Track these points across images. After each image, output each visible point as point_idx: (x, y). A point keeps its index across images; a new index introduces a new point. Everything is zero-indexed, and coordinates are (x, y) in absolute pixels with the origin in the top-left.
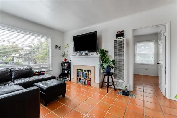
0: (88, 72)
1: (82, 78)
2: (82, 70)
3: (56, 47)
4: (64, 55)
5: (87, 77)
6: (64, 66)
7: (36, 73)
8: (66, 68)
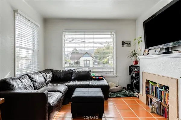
0: (166, 89)
1: (155, 100)
2: (156, 83)
3: (124, 43)
4: (135, 54)
5: (163, 100)
6: (133, 72)
7: (94, 78)
8: (134, 75)
